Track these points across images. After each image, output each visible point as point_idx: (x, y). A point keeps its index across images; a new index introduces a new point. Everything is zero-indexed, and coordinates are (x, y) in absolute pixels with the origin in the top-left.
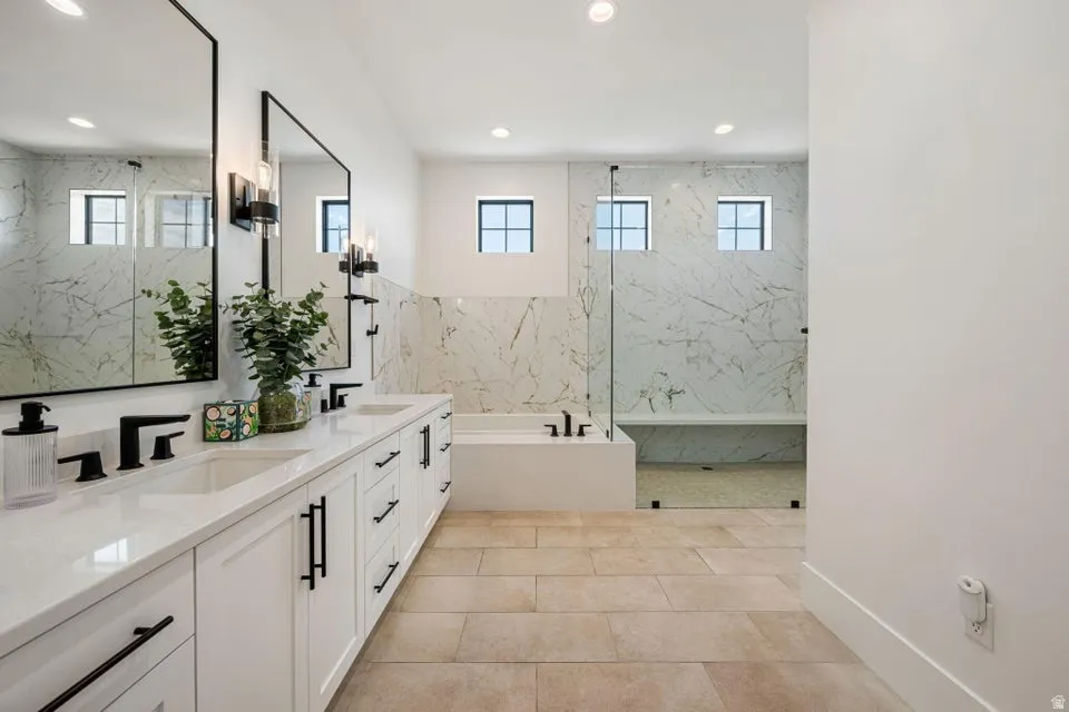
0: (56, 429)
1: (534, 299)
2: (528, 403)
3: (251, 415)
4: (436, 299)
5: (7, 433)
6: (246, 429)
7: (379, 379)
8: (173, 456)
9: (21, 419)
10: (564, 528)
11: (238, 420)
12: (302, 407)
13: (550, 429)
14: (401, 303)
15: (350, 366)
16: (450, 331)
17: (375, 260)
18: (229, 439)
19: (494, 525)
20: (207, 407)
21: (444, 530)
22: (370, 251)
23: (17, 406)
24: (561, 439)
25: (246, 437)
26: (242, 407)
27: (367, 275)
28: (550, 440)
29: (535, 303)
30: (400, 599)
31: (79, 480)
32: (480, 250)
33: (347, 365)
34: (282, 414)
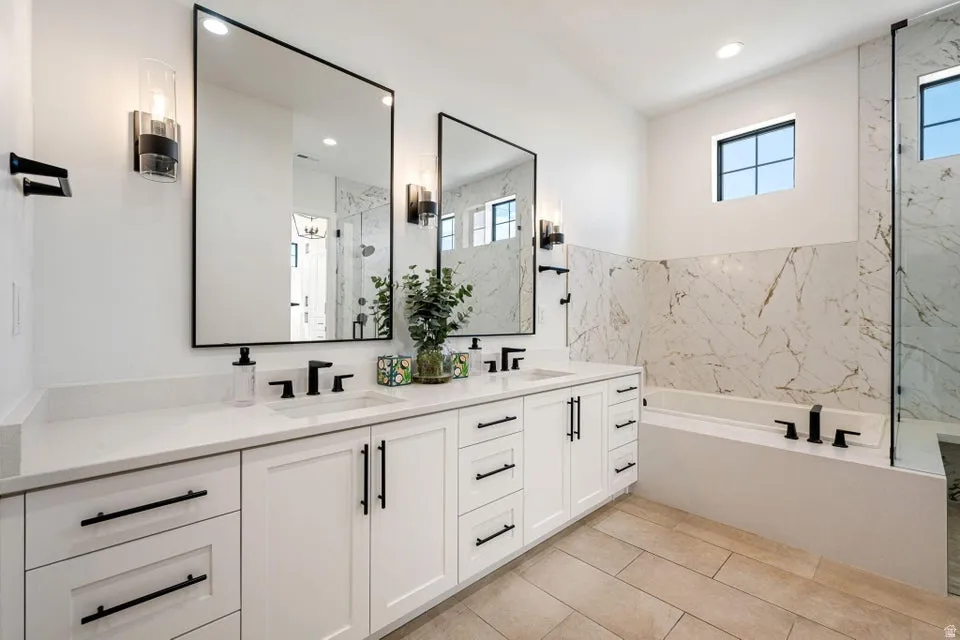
0: (254, 363)
1: (796, 250)
2: (786, 388)
3: (403, 368)
4: (664, 263)
5: (234, 364)
6: (398, 379)
7: (577, 346)
8: (343, 390)
9: (240, 356)
10: (777, 571)
11: (392, 371)
12: (459, 365)
13: (785, 428)
14: (611, 271)
15: (534, 333)
16: (679, 296)
17: (561, 232)
18: (387, 384)
19: (678, 528)
20: (380, 358)
21: (618, 514)
22: (555, 224)
23: (238, 349)
24: (802, 446)
25: (398, 384)
26: (395, 361)
27: (556, 247)
28: (781, 442)
29: (796, 256)
30: (528, 564)
31: (283, 397)
32: (720, 198)
33: (532, 332)
34: (432, 370)
